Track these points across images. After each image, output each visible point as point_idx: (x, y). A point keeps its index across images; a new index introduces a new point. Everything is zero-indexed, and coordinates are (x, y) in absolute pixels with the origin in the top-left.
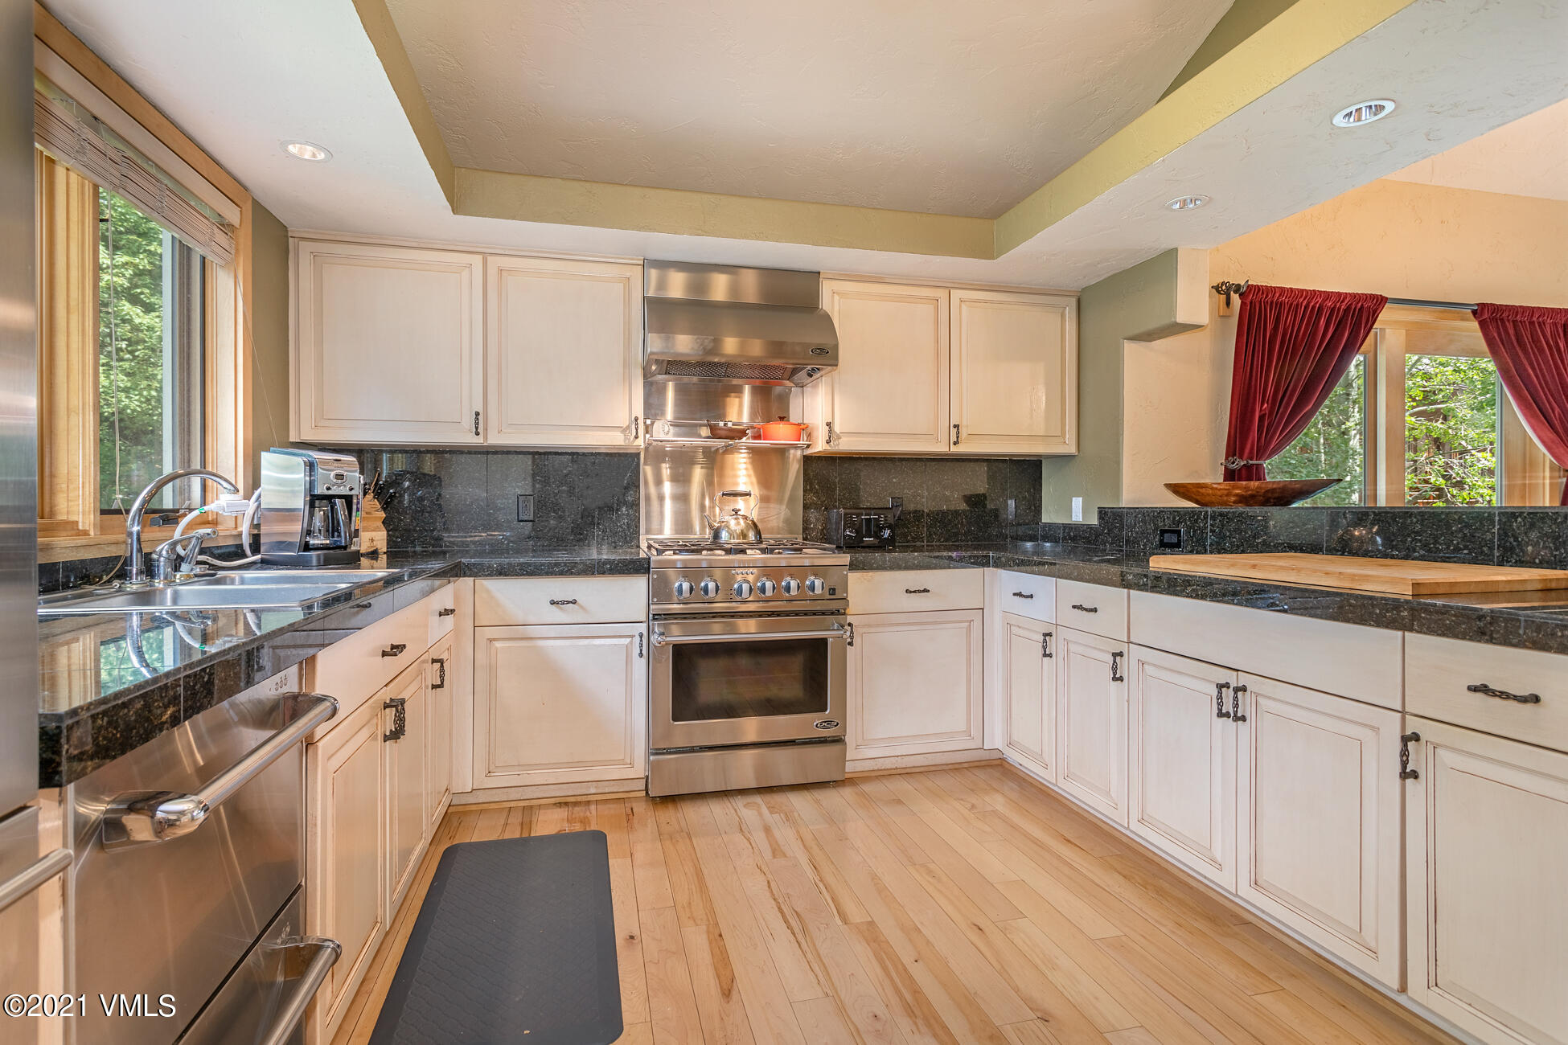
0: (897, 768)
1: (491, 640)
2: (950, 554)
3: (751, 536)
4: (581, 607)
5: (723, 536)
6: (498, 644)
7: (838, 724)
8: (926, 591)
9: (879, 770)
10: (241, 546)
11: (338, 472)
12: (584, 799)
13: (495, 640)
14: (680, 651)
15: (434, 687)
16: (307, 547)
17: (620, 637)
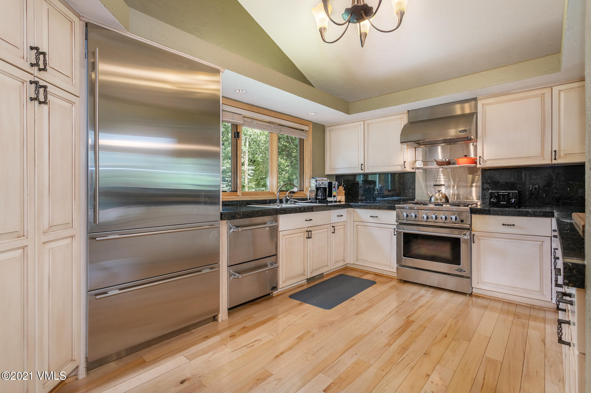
0: (504, 299)
1: (357, 225)
2: (527, 210)
3: (443, 200)
4: (379, 219)
5: (432, 199)
6: (359, 226)
7: (465, 271)
8: (513, 225)
9: (494, 297)
10: (307, 198)
11: (322, 182)
12: (382, 275)
13: (358, 225)
14: (406, 235)
15: (333, 233)
16: (316, 199)
17: (390, 228)
